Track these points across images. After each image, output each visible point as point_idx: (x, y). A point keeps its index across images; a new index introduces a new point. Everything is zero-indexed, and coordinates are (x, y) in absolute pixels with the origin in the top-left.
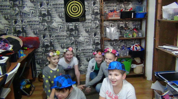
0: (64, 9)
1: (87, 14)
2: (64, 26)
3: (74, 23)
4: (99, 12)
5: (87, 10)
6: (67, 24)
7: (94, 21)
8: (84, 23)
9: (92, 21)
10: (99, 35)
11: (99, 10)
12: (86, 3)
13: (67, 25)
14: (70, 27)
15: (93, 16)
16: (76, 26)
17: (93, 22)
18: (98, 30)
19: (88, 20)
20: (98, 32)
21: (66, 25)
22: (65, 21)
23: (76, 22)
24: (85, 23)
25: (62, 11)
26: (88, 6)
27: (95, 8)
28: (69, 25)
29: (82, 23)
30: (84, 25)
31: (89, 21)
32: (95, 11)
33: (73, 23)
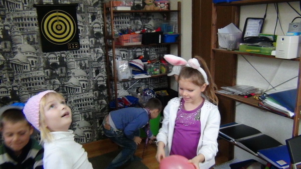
0: (37, 28)
1: (82, 36)
2: (40, 59)
3: (58, 52)
4: (102, 33)
5: (82, 28)
6: (45, 55)
7: (95, 48)
8: (76, 53)
9: (91, 48)
10: (104, 72)
11: (101, 30)
12: (79, 17)
13: (46, 57)
14: (51, 61)
15: (93, 39)
16: (61, 59)
17: (92, 50)
18: (101, 63)
19: (84, 47)
20: (102, 67)
21: (44, 58)
22: (40, 50)
23: (62, 52)
24: (79, 52)
25: (35, 31)
26: (83, 23)
27: (94, 26)
28: (49, 57)
29: (74, 53)
30: (77, 56)
31: (86, 49)
32: (96, 30)
33: (56, 52)
